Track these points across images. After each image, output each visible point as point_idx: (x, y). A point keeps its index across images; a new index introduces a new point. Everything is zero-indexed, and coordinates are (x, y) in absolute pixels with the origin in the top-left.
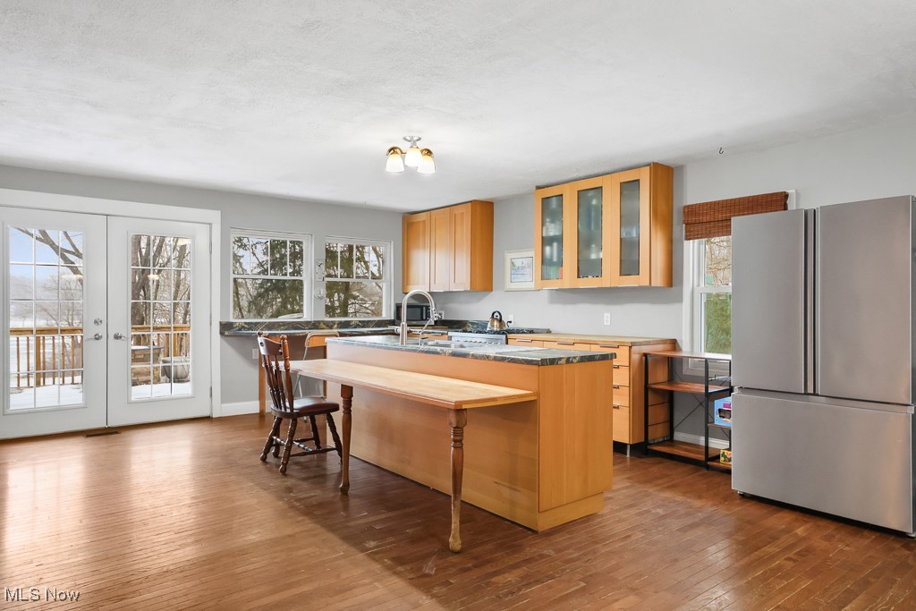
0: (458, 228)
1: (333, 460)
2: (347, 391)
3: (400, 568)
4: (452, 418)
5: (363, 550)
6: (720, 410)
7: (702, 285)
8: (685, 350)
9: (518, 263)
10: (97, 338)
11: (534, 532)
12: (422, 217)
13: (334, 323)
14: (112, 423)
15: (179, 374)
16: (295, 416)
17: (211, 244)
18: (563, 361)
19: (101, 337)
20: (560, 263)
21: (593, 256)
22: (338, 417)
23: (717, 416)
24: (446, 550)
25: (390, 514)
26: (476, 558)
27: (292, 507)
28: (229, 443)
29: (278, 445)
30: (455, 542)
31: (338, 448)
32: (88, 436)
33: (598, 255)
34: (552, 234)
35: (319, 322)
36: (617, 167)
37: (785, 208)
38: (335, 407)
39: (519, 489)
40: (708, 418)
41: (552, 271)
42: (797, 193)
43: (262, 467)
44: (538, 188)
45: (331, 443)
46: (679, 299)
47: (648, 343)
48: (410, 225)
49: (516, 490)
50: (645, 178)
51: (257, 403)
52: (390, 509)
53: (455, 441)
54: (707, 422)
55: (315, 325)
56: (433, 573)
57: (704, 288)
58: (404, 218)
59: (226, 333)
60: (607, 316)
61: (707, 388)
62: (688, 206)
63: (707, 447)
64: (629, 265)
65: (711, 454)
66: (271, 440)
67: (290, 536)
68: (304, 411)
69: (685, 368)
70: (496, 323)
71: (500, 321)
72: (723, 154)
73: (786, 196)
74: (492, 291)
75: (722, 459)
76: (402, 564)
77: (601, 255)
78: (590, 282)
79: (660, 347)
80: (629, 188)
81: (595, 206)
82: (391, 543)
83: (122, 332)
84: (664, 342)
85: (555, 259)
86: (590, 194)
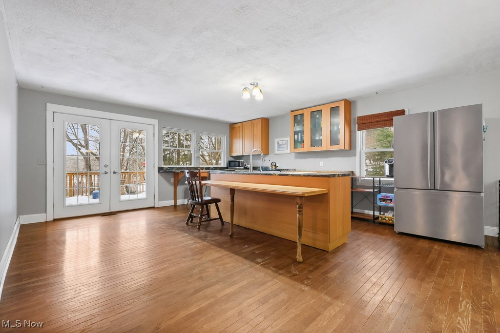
0: (255, 129)
2: (233, 191)
3: (280, 272)
5: (258, 263)
6: (380, 199)
7: (364, 149)
8: (357, 174)
10: (106, 173)
11: (327, 252)
12: (239, 125)
13: (203, 168)
14: (112, 210)
15: (132, 191)
17: (154, 134)
18: (337, 176)
19: (107, 173)
20: (302, 142)
21: (317, 138)
23: (378, 201)
24: (295, 262)
25: (258, 246)
26: (312, 265)
27: (212, 244)
28: (168, 217)
30: (299, 258)
31: (220, 218)
32: (102, 216)
33: (319, 138)
34: (298, 130)
35: (198, 167)
36: (329, 102)
38: (219, 201)
39: (318, 232)
40: (374, 203)
41: (299, 145)
42: (408, 110)
43: (187, 228)
44: (292, 111)
46: (355, 155)
48: (233, 128)
49: (316, 233)
50: (342, 105)
51: (173, 201)
52: (257, 243)
53: (299, 211)
54: (374, 204)
56: (297, 273)
57: (364, 150)
58: (230, 126)
59: (161, 171)
60: (322, 163)
61: (374, 190)
62: (359, 117)
63: (374, 215)
64: (334, 141)
65: (375, 217)
66: (190, 215)
67: (219, 258)
69: (357, 183)
70: (273, 167)
71: (275, 166)
72: (378, 94)
73: (404, 111)
74: (269, 154)
75: (380, 219)
76: (281, 269)
77: (321, 138)
78: (316, 149)
80: (335, 110)
81: (318, 118)
82: (268, 259)
83: (117, 170)
85: (300, 140)
86: (315, 113)
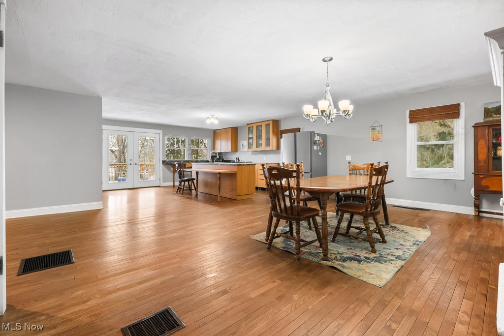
0: (228, 134)
1: (194, 192)
2: (197, 173)
4: (218, 175)
9: (244, 144)
12: (218, 131)
13: (193, 161)
14: (135, 187)
16: (185, 181)
17: (160, 139)
19: (131, 164)
20: (253, 144)
21: (260, 142)
22: (195, 181)
29: (180, 189)
31: (195, 189)
34: (251, 137)
36: (265, 120)
37: (300, 131)
38: (195, 179)
41: (251, 146)
42: (302, 128)
44: (247, 124)
45: (193, 188)
46: (280, 153)
47: (271, 164)
48: (215, 133)
50: (271, 123)
51: (172, 183)
53: (219, 180)
55: (188, 161)
58: (213, 132)
59: (164, 164)
60: (265, 158)
62: (281, 130)
64: (268, 144)
66: (179, 187)
68: (186, 180)
70: (237, 160)
71: (239, 159)
73: (300, 129)
74: (237, 151)
77: (262, 142)
79: (275, 165)
80: (267, 125)
81: (260, 130)
83: (137, 163)
84: (276, 163)
85: (251, 143)
86: (259, 126)
